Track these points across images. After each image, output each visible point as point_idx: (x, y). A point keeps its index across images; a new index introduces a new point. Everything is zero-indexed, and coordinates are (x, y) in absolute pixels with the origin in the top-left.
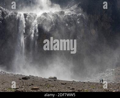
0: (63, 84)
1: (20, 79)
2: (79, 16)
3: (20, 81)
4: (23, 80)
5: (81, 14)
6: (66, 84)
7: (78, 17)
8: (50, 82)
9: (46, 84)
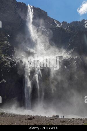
0: (62, 122)
1: (26, 120)
2: (76, 58)
3: (26, 121)
4: (29, 121)
5: (77, 57)
6: (64, 121)
7: (75, 60)
8: (52, 121)
9: (47, 123)
